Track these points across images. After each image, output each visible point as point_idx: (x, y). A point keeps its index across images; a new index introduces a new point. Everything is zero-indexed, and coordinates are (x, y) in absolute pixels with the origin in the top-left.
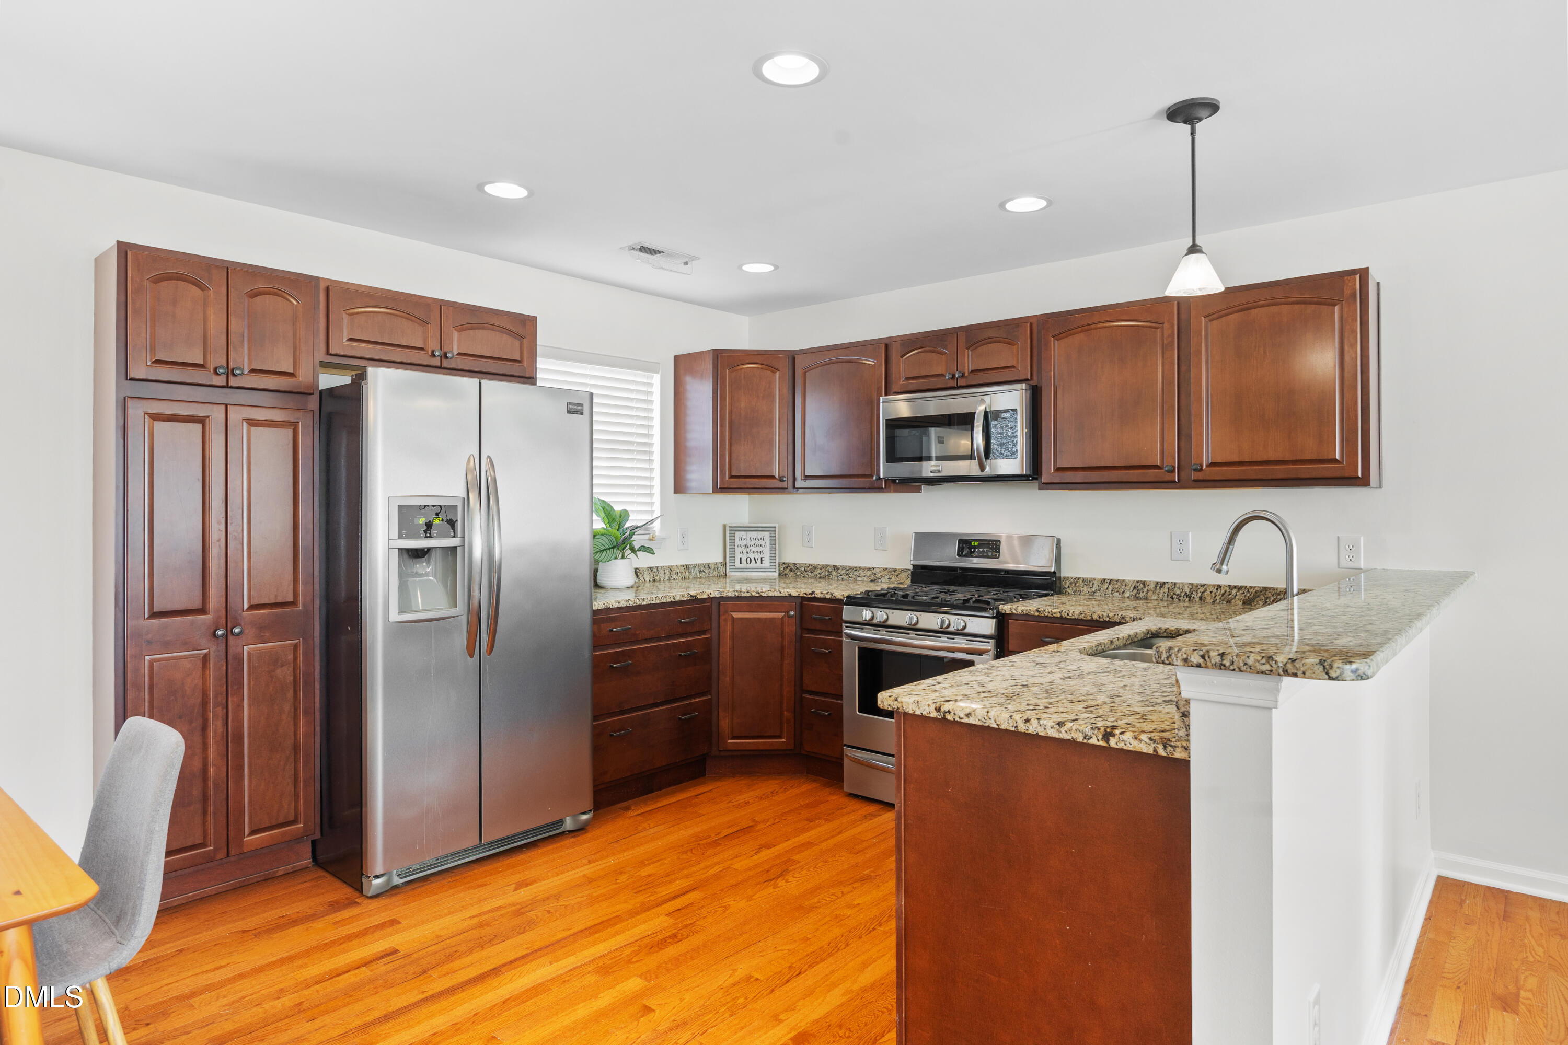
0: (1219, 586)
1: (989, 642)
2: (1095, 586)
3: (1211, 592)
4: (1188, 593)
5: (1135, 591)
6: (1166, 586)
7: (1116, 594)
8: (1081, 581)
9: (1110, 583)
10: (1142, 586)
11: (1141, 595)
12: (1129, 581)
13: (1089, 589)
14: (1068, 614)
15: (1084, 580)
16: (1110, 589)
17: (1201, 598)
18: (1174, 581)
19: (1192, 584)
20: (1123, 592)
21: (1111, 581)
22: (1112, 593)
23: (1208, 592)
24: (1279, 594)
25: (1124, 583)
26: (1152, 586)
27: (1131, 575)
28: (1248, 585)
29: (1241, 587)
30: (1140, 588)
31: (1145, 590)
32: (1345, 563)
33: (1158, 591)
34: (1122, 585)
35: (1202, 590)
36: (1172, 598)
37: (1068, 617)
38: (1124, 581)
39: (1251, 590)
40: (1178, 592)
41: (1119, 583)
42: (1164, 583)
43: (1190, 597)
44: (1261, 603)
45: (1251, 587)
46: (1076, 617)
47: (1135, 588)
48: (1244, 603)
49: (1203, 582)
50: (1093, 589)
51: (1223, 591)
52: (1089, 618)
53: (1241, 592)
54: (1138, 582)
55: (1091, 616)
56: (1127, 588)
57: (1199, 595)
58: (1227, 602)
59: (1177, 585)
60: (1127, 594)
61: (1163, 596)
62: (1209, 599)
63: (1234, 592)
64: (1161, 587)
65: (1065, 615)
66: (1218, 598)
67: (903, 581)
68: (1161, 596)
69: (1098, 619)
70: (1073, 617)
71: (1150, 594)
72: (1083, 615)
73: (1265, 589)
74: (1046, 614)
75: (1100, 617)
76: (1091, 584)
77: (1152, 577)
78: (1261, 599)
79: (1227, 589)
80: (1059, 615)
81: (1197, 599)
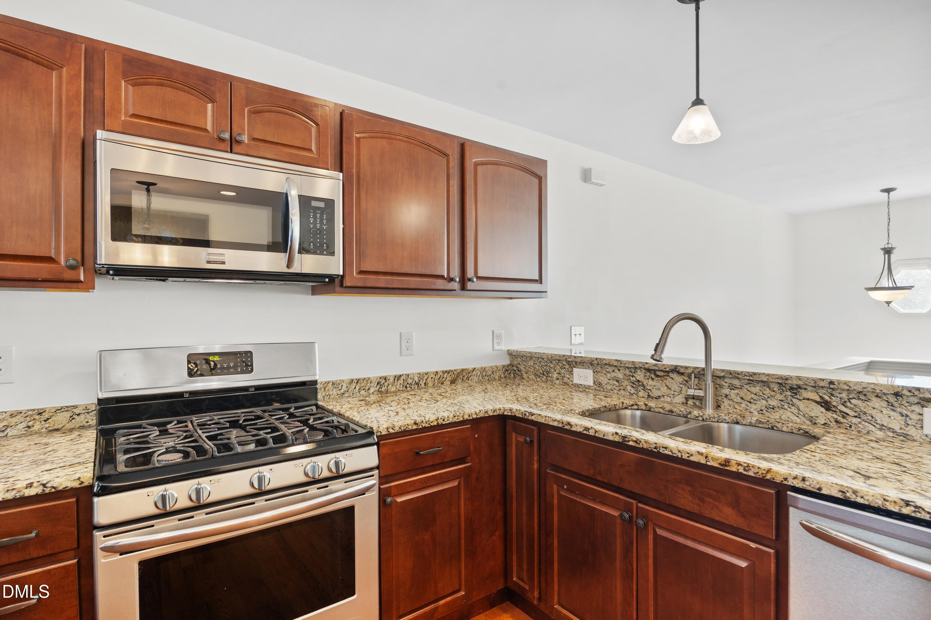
0: (437, 372)
1: (373, 476)
2: (343, 387)
3: (432, 378)
4: (417, 381)
5: (378, 387)
6: (402, 378)
7: (363, 392)
8: (330, 384)
9: (357, 382)
10: (384, 381)
11: (383, 389)
12: (374, 378)
13: (338, 392)
14: (444, 420)
15: (333, 384)
16: (358, 388)
17: (425, 384)
18: (407, 373)
19: (419, 374)
20: (369, 389)
21: (358, 381)
22: (359, 392)
23: (430, 378)
24: (469, 373)
25: (369, 381)
26: (392, 380)
27: (374, 373)
28: (452, 368)
29: (450, 371)
30: (382, 383)
31: (386, 384)
32: (496, 347)
33: (396, 383)
34: (367, 383)
35: (426, 377)
36: (406, 387)
37: (444, 423)
38: (369, 378)
39: (455, 373)
40: (410, 381)
41: (365, 382)
42: (400, 376)
43: (418, 385)
44: (460, 381)
45: (455, 370)
46: (451, 420)
47: (378, 383)
48: (451, 383)
49: (426, 371)
50: (342, 391)
51: (439, 376)
52: (461, 419)
53: (450, 375)
54: (380, 378)
55: (463, 417)
56: (372, 385)
57: (424, 381)
58: (441, 384)
59: (410, 377)
60: (372, 390)
61: (400, 387)
62: (430, 384)
63: (446, 374)
64: (398, 380)
65: (441, 421)
66: (436, 381)
67: (60, 427)
68: (398, 387)
69: (468, 418)
70: (448, 422)
71: (390, 386)
72: (456, 418)
73: (463, 370)
74: (424, 425)
75: (469, 416)
76: (340, 386)
77: (390, 372)
78: (460, 378)
79: (442, 374)
80: (435, 423)
81: (423, 385)
